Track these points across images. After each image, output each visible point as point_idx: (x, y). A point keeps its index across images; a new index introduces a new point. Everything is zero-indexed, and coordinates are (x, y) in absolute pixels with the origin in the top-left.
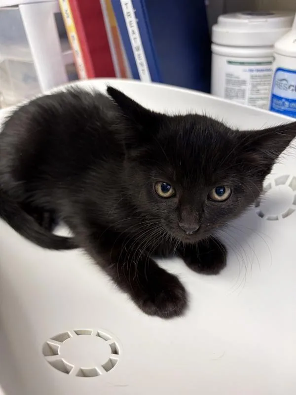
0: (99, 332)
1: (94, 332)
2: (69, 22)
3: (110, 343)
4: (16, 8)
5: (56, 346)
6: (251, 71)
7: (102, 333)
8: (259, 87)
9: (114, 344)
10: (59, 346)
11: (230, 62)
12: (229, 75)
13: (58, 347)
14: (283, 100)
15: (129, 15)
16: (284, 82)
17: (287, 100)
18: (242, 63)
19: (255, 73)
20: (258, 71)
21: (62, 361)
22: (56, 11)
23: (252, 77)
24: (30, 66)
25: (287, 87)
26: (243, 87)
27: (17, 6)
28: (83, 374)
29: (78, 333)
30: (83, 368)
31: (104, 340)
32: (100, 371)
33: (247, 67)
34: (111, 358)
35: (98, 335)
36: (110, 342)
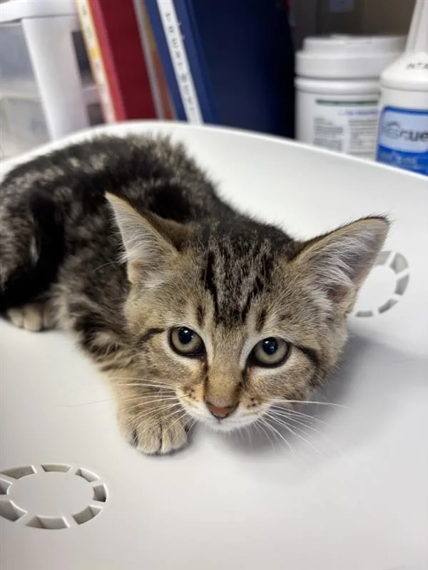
0: (82, 469)
1: (73, 468)
2: (92, 43)
3: (94, 486)
4: (17, 24)
5: (5, 483)
6: (350, 113)
7: (85, 470)
8: (362, 137)
9: (102, 487)
10: (11, 483)
11: (320, 102)
12: (319, 120)
13: (8, 485)
14: (394, 154)
15: (172, 31)
16: (394, 127)
17: (400, 152)
18: (337, 103)
19: (355, 117)
20: (360, 113)
21: (10, 504)
22: (74, 28)
23: (352, 123)
24: (36, 105)
25: (398, 133)
26: (339, 137)
27: (18, 20)
28: (40, 524)
29: (46, 469)
30: (41, 516)
31: (86, 481)
32: (68, 522)
33: (344, 109)
34: (91, 506)
35: (80, 474)
36: (95, 484)
